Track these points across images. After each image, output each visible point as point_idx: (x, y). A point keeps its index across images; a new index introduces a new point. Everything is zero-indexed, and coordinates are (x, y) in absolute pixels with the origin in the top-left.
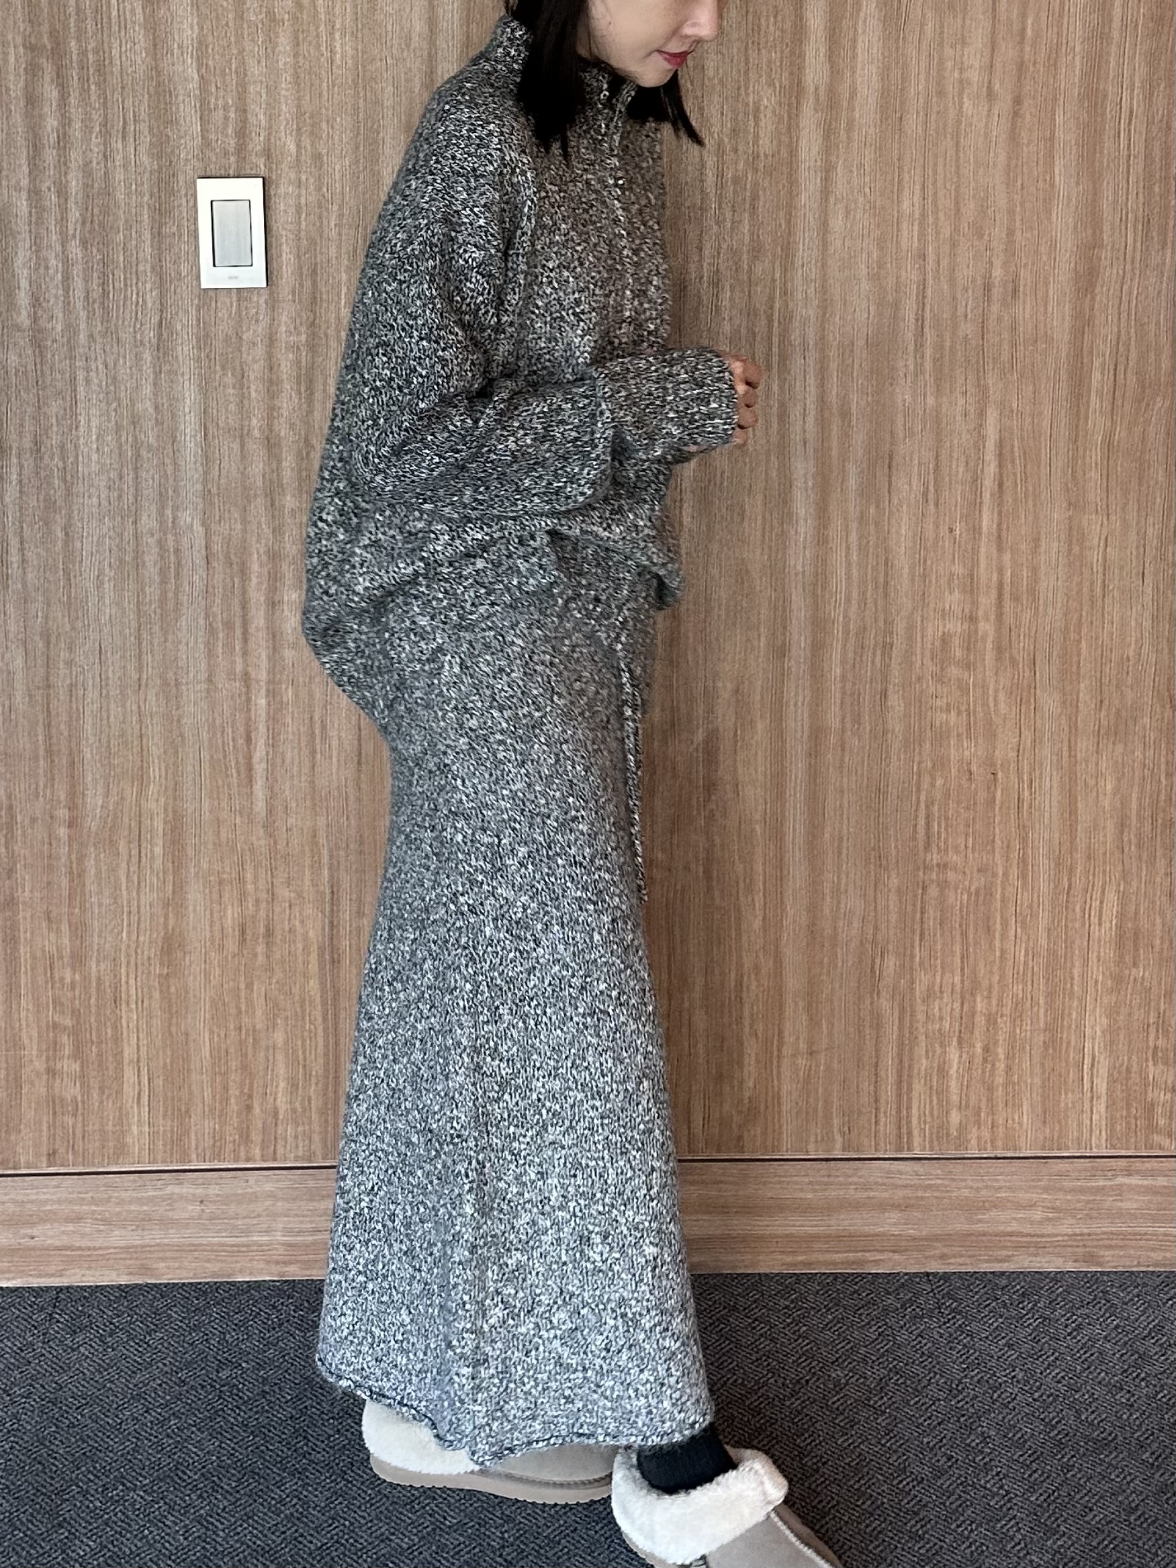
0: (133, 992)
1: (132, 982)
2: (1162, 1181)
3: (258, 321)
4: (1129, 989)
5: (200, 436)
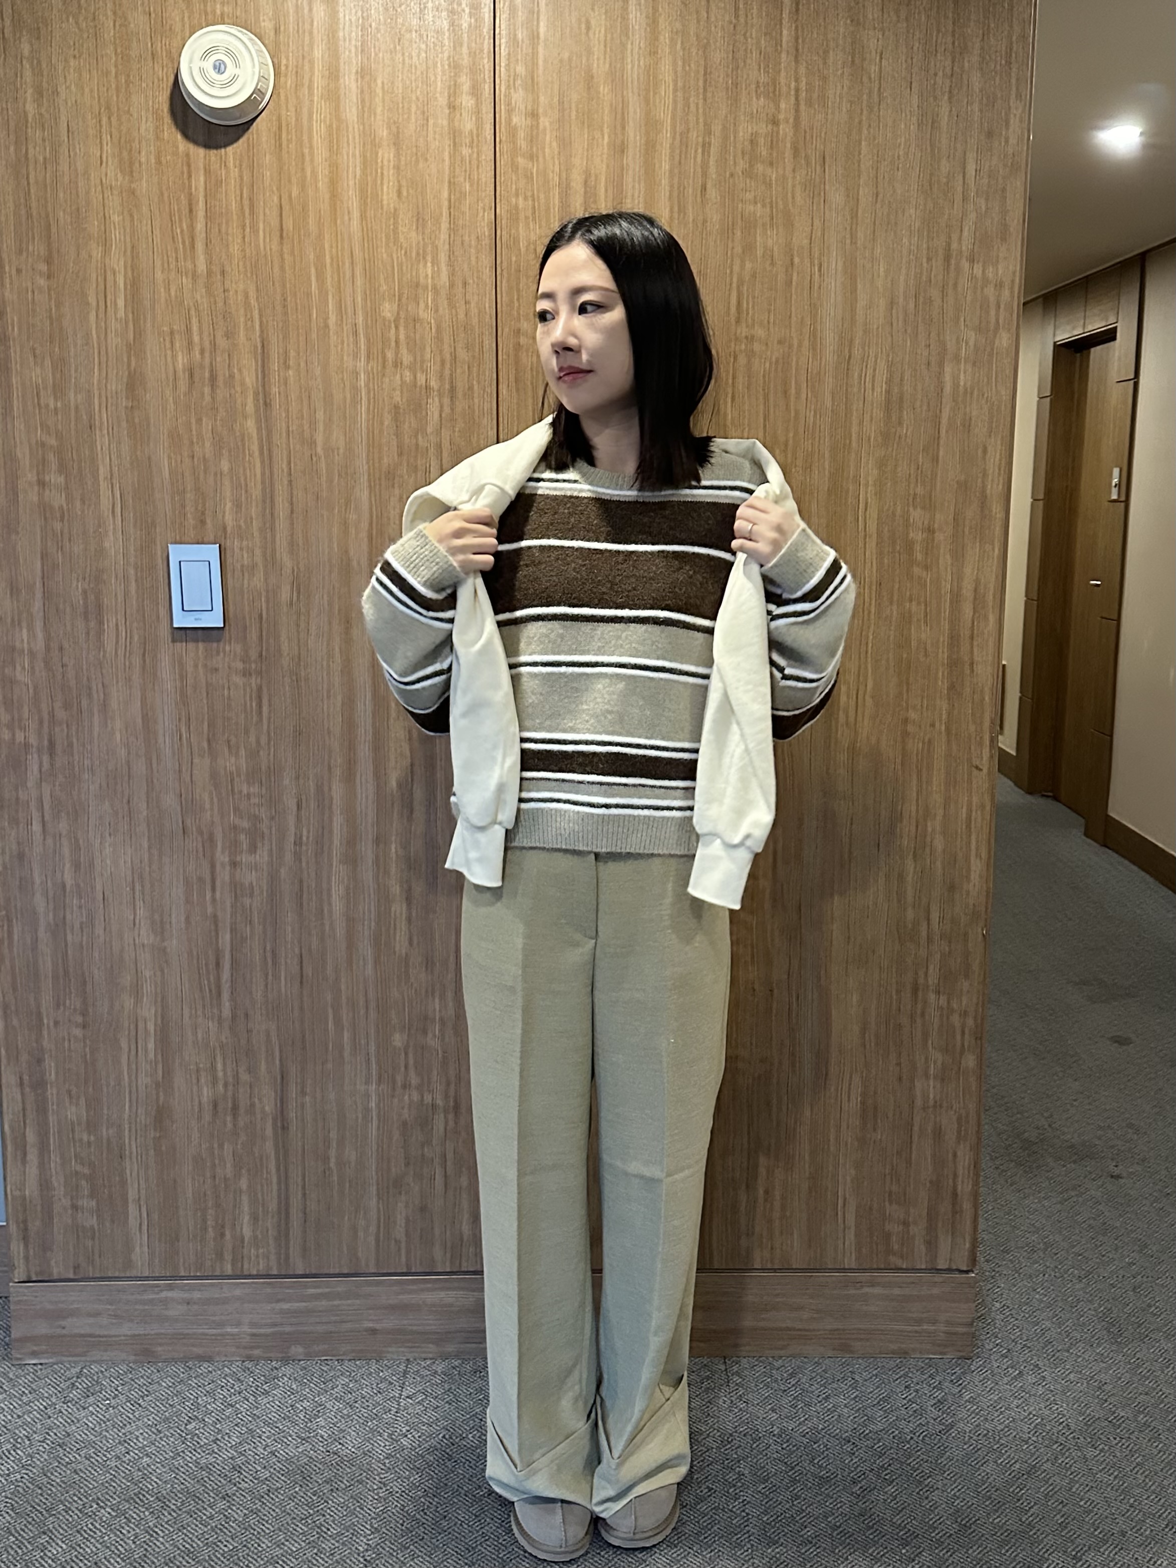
0: (134, 1150)
1: (133, 1143)
2: (897, 1291)
3: (218, 653)
4: (871, 1149)
5: (176, 739)
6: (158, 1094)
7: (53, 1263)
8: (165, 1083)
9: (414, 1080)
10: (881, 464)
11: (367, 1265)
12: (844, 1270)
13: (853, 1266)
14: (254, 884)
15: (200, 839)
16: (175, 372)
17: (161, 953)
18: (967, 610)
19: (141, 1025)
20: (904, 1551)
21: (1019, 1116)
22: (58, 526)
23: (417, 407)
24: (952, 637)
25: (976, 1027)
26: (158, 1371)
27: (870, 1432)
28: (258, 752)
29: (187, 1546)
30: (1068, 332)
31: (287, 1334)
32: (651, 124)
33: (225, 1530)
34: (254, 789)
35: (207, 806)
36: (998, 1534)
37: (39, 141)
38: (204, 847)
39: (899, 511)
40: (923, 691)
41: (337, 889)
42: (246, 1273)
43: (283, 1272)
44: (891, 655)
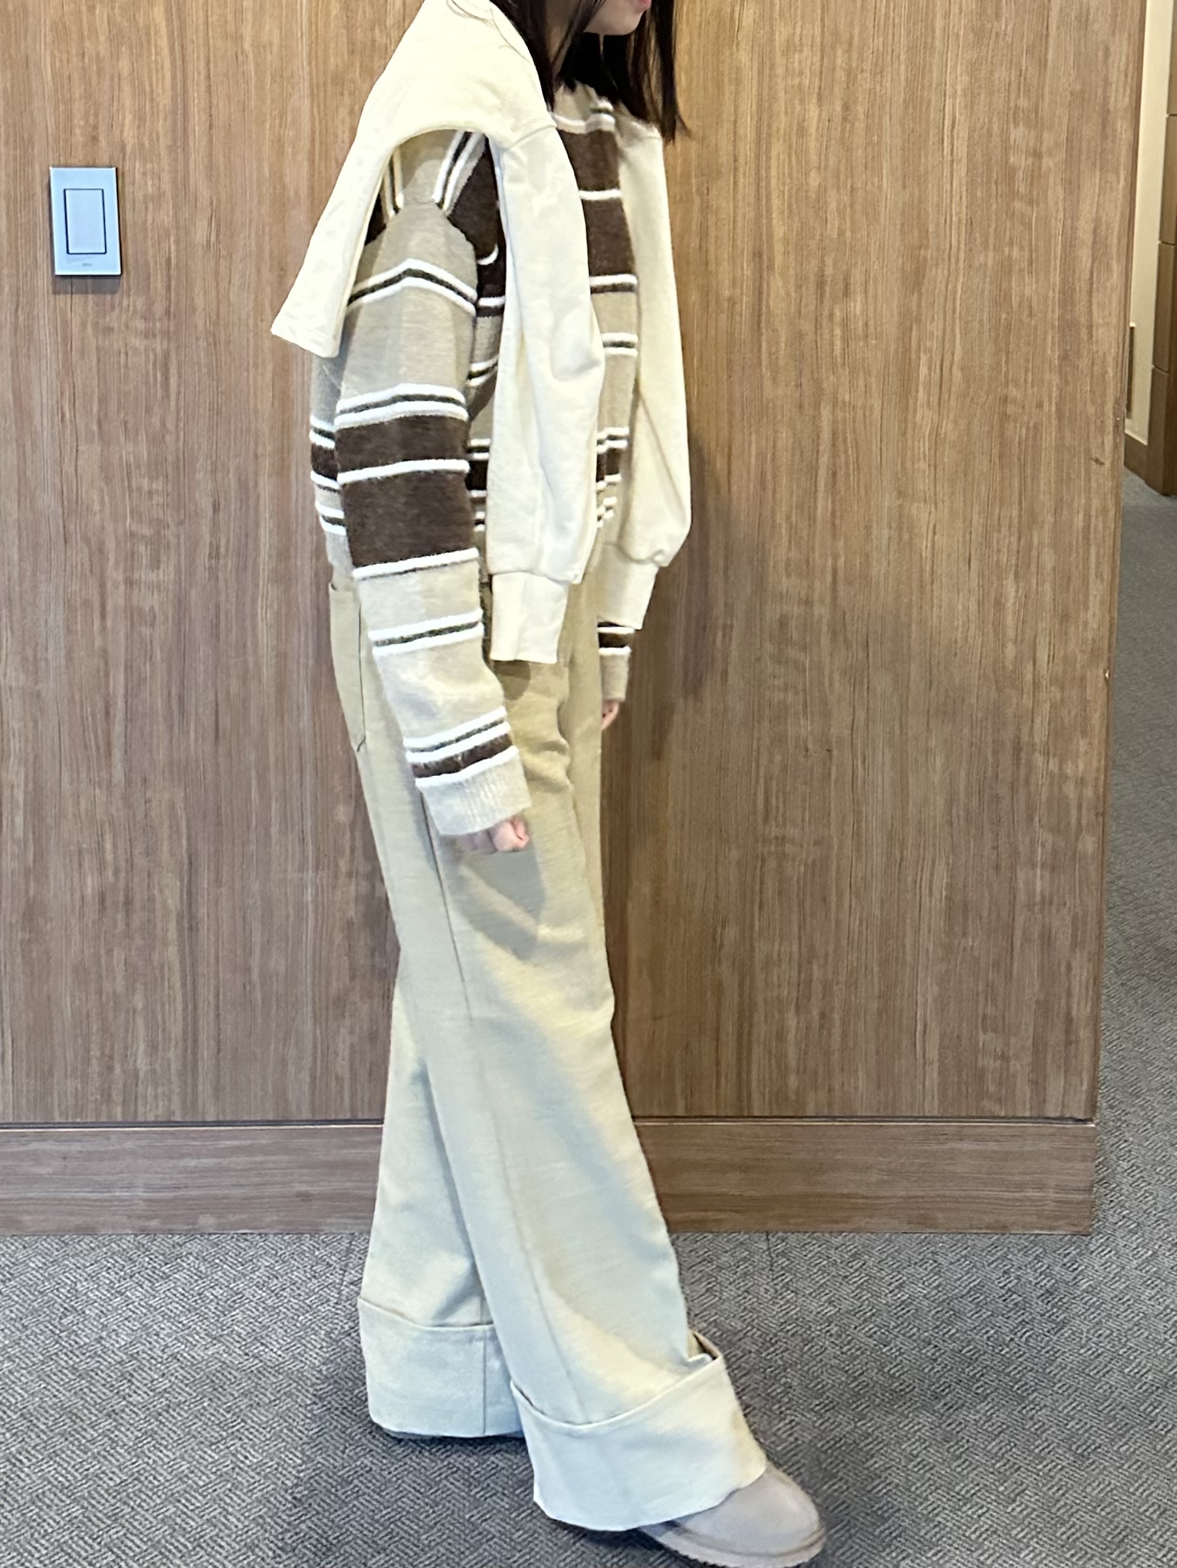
2: (992, 1146)
3: (113, 308)
4: (959, 959)
5: (57, 419)
6: (27, 884)
8: (37, 870)
10: (973, 69)
11: (298, 1108)
12: (924, 1118)
13: (936, 1113)
14: (157, 608)
15: (86, 550)
17: (33, 698)
18: (1084, 256)
20: (1001, 1489)
21: (1153, 916)
24: (1063, 292)
25: (1098, 798)
26: (25, 1247)
27: (958, 1331)
28: (163, 436)
29: (60, 1479)
31: (195, 1199)
33: (110, 1458)
34: (158, 485)
35: (96, 507)
36: (1126, 1467)
38: (91, 561)
39: (996, 129)
40: (1027, 361)
41: (264, 616)
42: (140, 1119)
43: (188, 1119)
44: (985, 315)
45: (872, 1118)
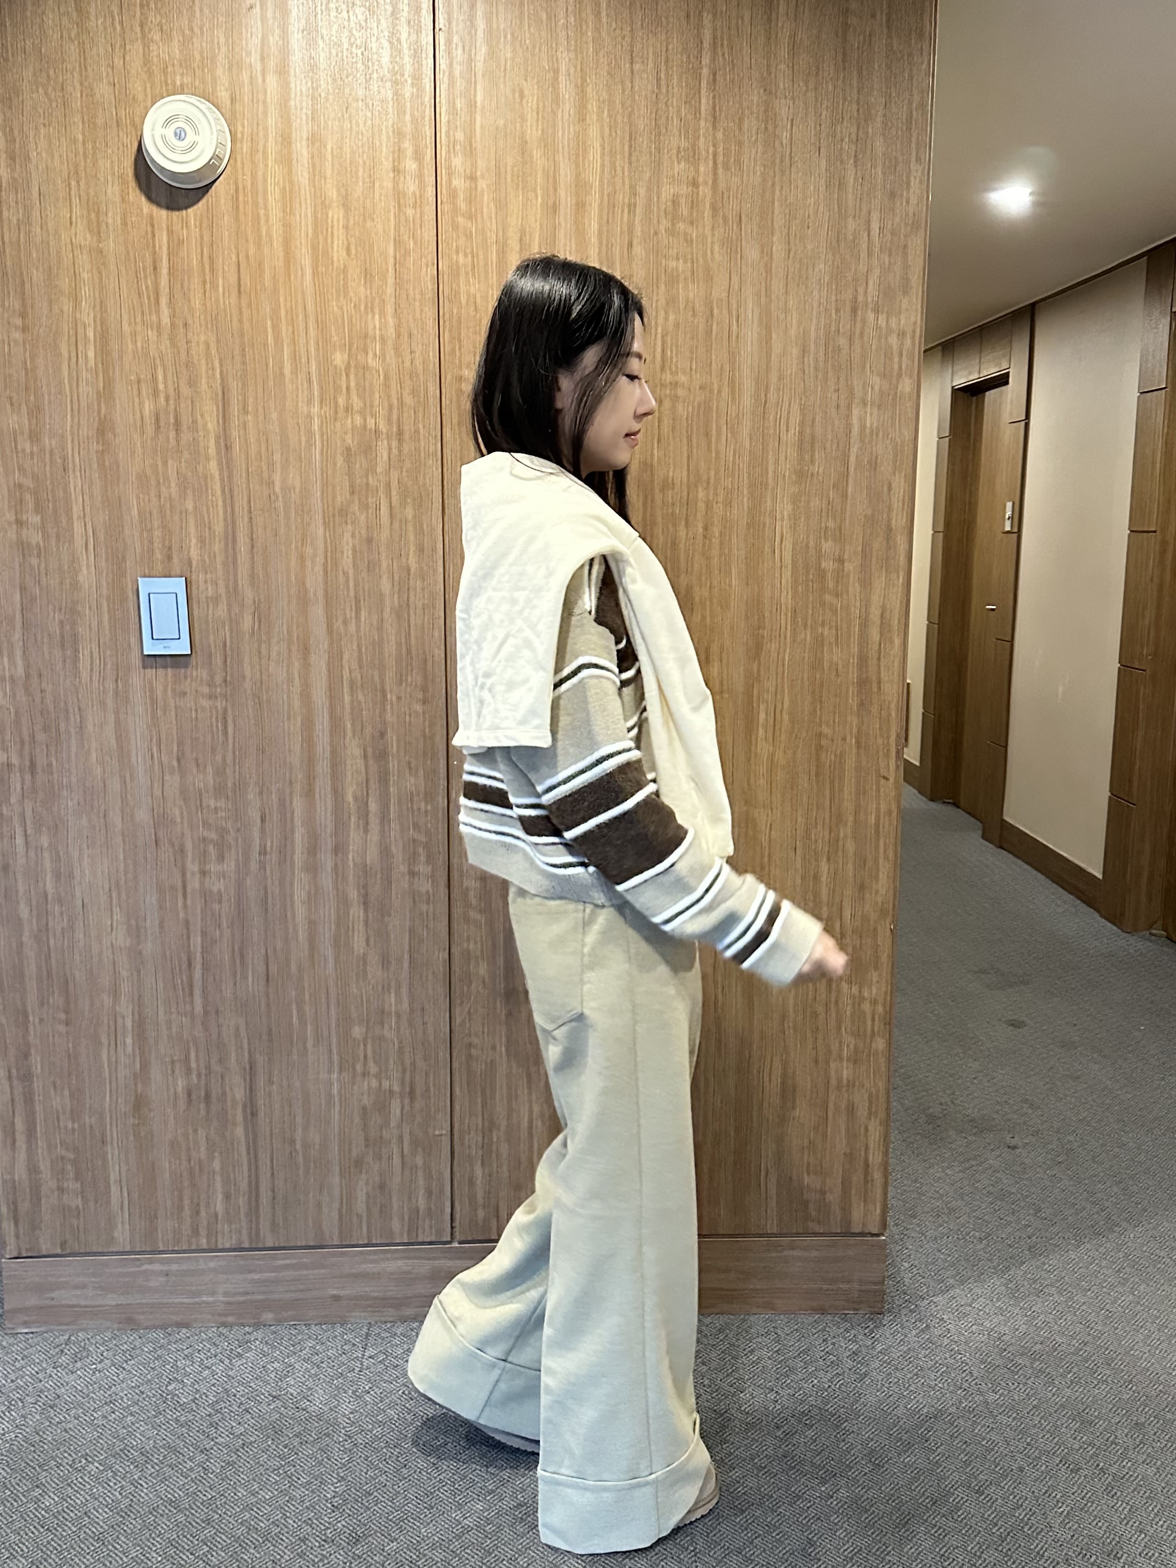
0: (115, 1135)
1: (114, 1129)
2: (815, 1253)
3: (186, 678)
4: (790, 1125)
5: (148, 757)
6: (136, 1085)
7: (41, 1240)
8: (143, 1074)
9: (373, 1069)
10: (795, 500)
11: (330, 1237)
12: (766, 1235)
13: (775, 1231)
14: (223, 891)
15: (171, 850)
16: (142, 418)
17: (136, 953)
18: (874, 634)
19: (120, 1021)
20: (823, 1489)
21: (924, 1093)
22: (35, 561)
23: (368, 450)
24: (860, 658)
25: (885, 1013)
26: (141, 1338)
27: (792, 1381)
28: (224, 769)
29: (169, 1496)
30: (965, 376)
31: (260, 1301)
32: (580, 186)
33: (204, 1481)
34: (221, 804)
35: (178, 820)
37: (13, 204)
38: (175, 858)
39: (811, 543)
40: (835, 708)
41: (299, 894)
42: (220, 1246)
43: (254, 1246)
44: (806, 676)
45: (730, 1236)
